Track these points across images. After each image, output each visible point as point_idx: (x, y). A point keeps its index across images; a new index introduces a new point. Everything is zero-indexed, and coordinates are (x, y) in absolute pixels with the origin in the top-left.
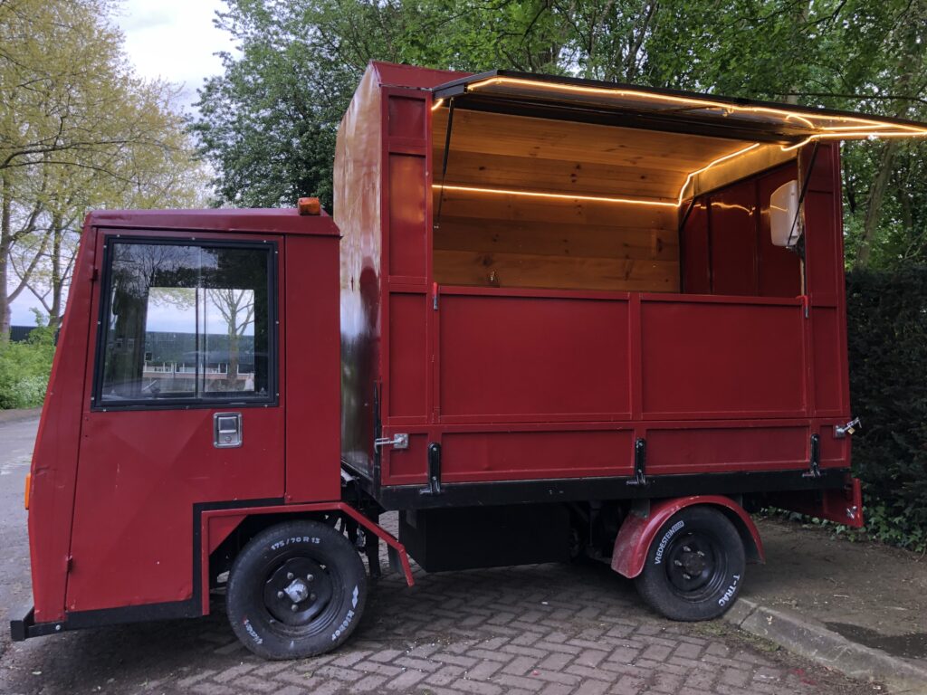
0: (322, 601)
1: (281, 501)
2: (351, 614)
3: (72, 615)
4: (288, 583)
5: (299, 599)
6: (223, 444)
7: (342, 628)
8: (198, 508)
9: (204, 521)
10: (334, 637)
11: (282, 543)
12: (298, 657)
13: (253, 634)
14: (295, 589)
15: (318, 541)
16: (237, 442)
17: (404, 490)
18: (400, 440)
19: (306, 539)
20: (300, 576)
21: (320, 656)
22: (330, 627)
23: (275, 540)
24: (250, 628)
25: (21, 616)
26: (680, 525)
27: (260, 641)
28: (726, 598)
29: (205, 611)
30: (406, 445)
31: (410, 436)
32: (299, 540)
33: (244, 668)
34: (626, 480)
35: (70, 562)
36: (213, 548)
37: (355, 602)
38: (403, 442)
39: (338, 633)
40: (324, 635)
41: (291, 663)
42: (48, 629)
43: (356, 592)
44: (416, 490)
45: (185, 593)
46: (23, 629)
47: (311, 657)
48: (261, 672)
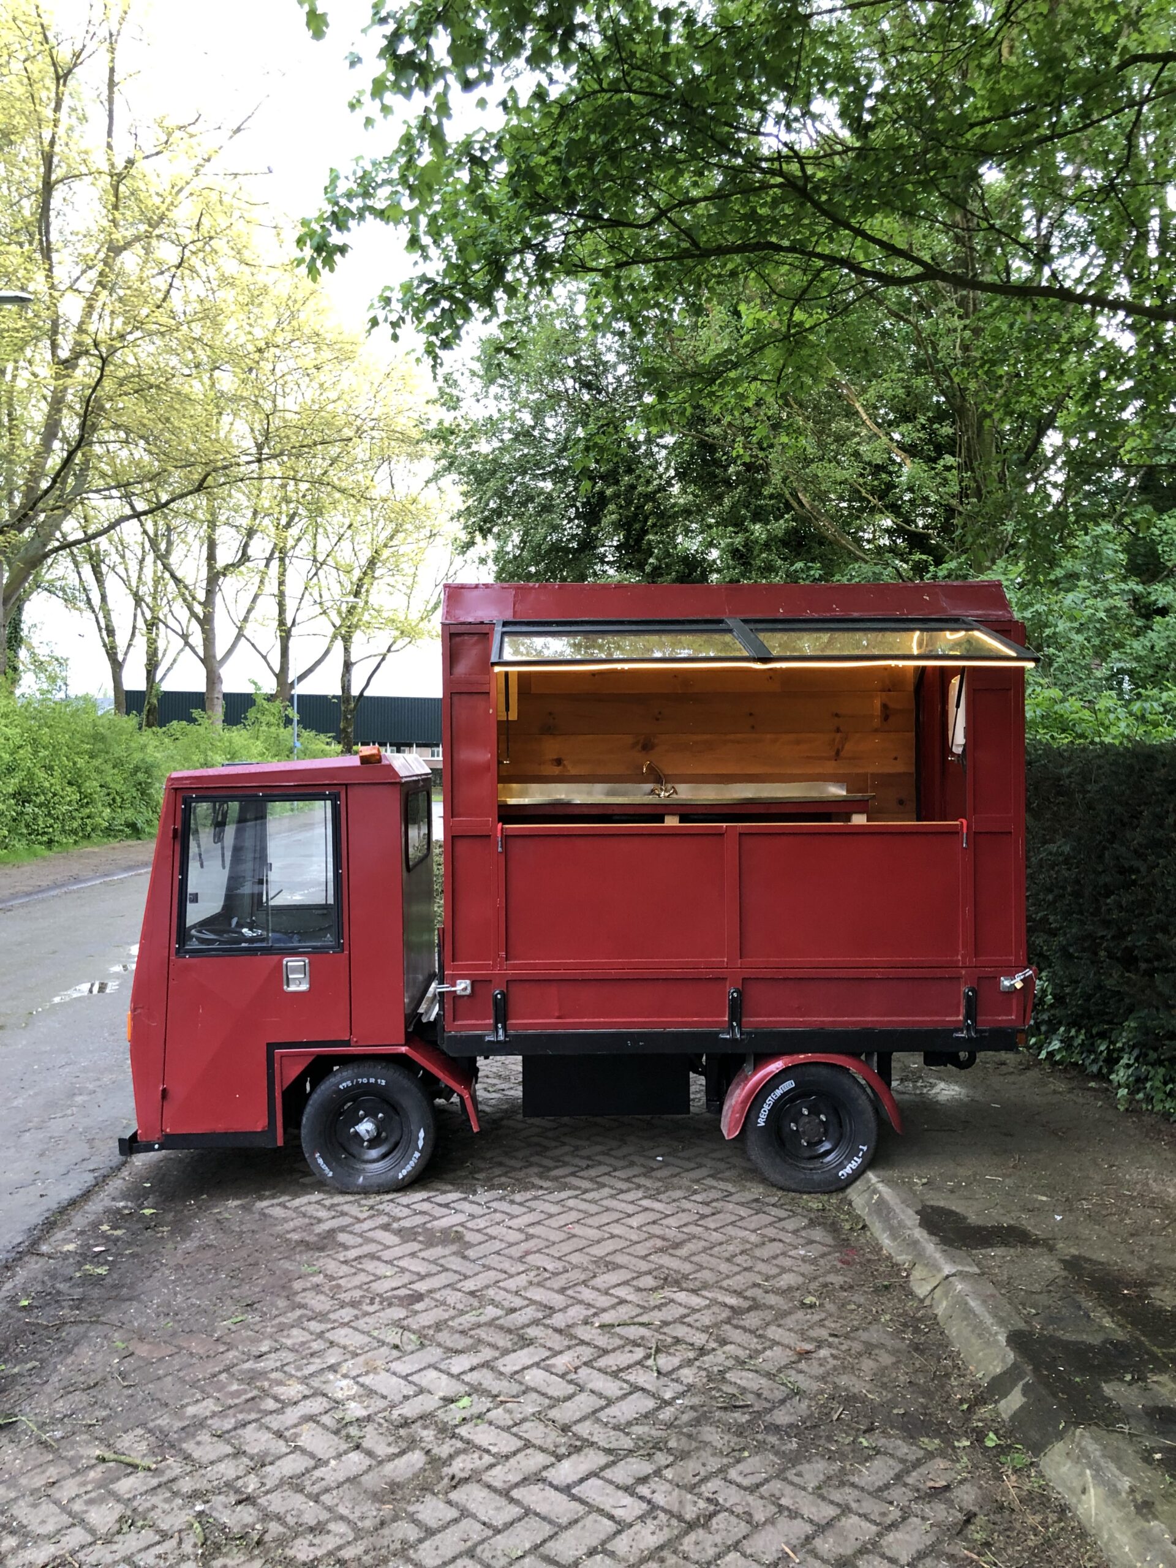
0: (393, 1140)
1: (347, 1043)
2: (417, 1155)
3: (167, 1135)
4: (360, 1120)
5: (367, 1137)
6: (293, 988)
7: (409, 1168)
8: (271, 1047)
9: (277, 1058)
10: (400, 1176)
11: (349, 1083)
12: (366, 1191)
13: (324, 1167)
14: (366, 1128)
15: (383, 1083)
16: (304, 987)
17: (468, 1036)
18: (463, 986)
19: (372, 1080)
20: (371, 1114)
21: (387, 1192)
22: (397, 1165)
23: (343, 1080)
24: (320, 1161)
25: (127, 1135)
26: (789, 1085)
27: (331, 1174)
28: (848, 1170)
29: (280, 1143)
30: (468, 991)
31: (473, 984)
32: (365, 1081)
33: (317, 1196)
34: (718, 1033)
35: (164, 1090)
36: (285, 1087)
37: (421, 1143)
38: (465, 989)
39: (404, 1172)
40: (391, 1173)
41: (357, 1197)
42: (149, 1148)
43: (422, 1134)
44: (482, 1037)
45: (261, 1125)
46: (130, 1146)
47: (378, 1193)
48: (327, 1203)
